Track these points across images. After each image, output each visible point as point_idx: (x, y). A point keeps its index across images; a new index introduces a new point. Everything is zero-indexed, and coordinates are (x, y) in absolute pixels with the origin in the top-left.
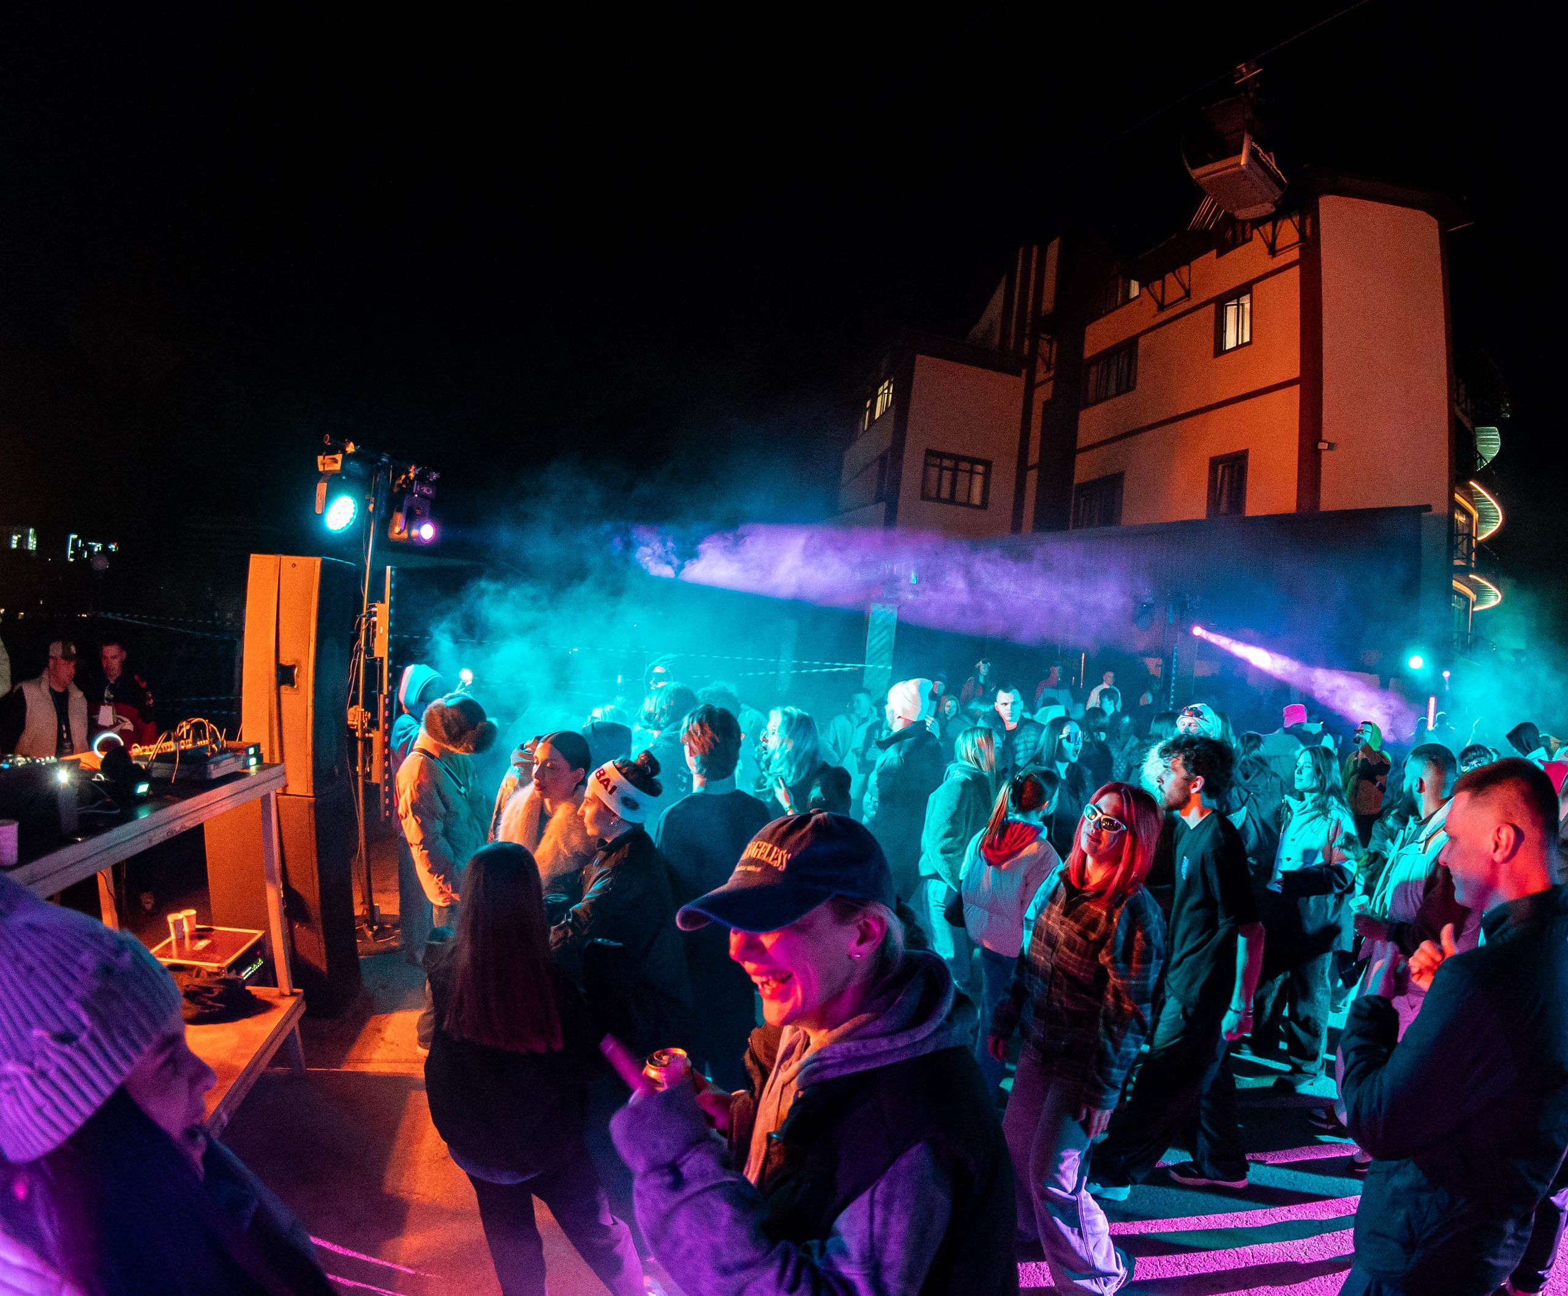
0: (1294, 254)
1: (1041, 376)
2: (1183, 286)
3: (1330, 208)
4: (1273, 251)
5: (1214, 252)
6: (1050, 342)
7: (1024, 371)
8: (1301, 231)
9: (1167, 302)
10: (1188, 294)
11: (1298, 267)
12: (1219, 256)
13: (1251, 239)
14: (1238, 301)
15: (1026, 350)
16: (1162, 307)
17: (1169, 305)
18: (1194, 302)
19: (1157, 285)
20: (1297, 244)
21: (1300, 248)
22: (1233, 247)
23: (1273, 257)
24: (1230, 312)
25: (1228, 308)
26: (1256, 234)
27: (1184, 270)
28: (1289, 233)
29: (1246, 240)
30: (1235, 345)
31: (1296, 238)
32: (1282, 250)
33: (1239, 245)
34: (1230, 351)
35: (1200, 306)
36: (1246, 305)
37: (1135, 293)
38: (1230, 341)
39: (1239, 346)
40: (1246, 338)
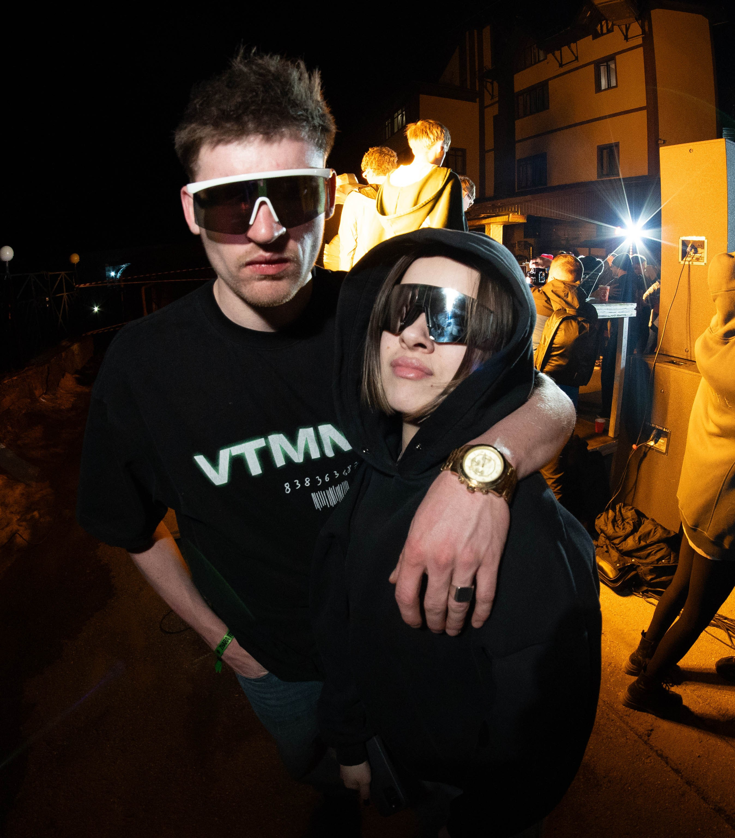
0: (639, 41)
1: (488, 101)
2: (575, 54)
3: (656, 14)
4: (626, 38)
5: (591, 37)
6: (492, 83)
7: (478, 100)
8: (642, 27)
9: (563, 63)
10: (577, 58)
11: (641, 49)
13: (612, 31)
14: (607, 63)
15: (477, 89)
16: (561, 65)
17: (564, 65)
18: (581, 63)
19: (557, 53)
20: (640, 35)
21: (643, 38)
22: (602, 34)
23: (627, 41)
24: (603, 69)
25: (601, 67)
26: (616, 28)
27: (573, 45)
28: (635, 29)
29: (609, 31)
30: (607, 87)
31: (640, 31)
32: (631, 38)
33: (605, 34)
34: (604, 90)
35: (586, 65)
36: (612, 66)
37: (542, 57)
38: (604, 85)
39: (610, 88)
40: (614, 84)
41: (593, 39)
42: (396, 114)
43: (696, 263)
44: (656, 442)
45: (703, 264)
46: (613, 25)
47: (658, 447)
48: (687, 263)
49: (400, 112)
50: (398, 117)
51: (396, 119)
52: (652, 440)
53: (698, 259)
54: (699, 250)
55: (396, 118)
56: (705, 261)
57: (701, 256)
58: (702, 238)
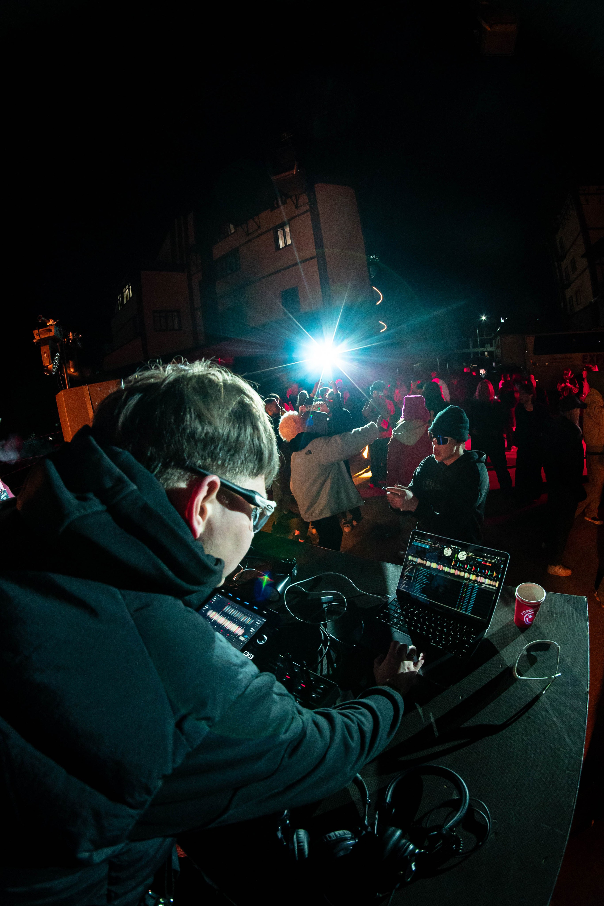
0: (307, 207)
1: (193, 270)
2: (258, 226)
3: (318, 187)
4: (297, 207)
5: (269, 210)
6: (196, 256)
7: (185, 270)
8: (309, 198)
10: (259, 227)
11: (309, 213)
12: (271, 211)
13: (286, 203)
14: (283, 228)
15: (185, 262)
16: (248, 235)
17: (250, 234)
18: (263, 230)
19: (244, 226)
20: (308, 203)
21: (310, 205)
22: (278, 207)
23: (298, 209)
24: (280, 233)
25: (279, 231)
26: (289, 200)
27: (256, 219)
28: (304, 199)
29: (284, 203)
30: (284, 246)
31: (307, 200)
32: (301, 206)
33: (281, 206)
34: (283, 248)
35: (266, 232)
36: (288, 230)
37: (233, 230)
38: (282, 244)
39: (286, 246)
40: (289, 242)
42: (125, 289)
46: (286, 199)
49: (127, 287)
50: (126, 291)
51: (124, 294)
55: (124, 292)
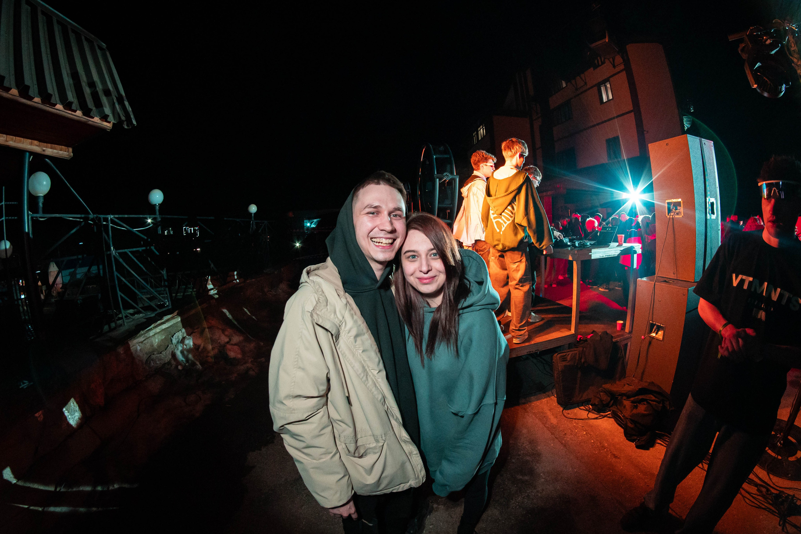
0: (622, 67)
1: (534, 117)
2: (584, 82)
3: (630, 48)
4: (614, 66)
5: (592, 69)
6: (536, 105)
7: (528, 116)
8: (623, 58)
10: (586, 83)
11: (624, 72)
13: (605, 63)
14: (603, 85)
15: (527, 110)
16: (576, 89)
17: (578, 89)
18: (588, 86)
19: (573, 82)
20: (622, 63)
21: (624, 64)
22: (599, 66)
23: (615, 68)
24: (603, 89)
25: (602, 87)
26: (607, 61)
27: (582, 76)
28: (619, 59)
29: (603, 63)
30: (607, 100)
31: (622, 61)
32: (617, 65)
33: (601, 65)
34: (605, 102)
35: (592, 87)
36: (608, 86)
37: (564, 85)
38: (605, 99)
39: (609, 101)
40: (611, 97)
41: (594, 70)
43: (677, 216)
44: (657, 334)
45: (681, 216)
46: (605, 59)
47: (658, 337)
48: (671, 217)
49: (481, 127)
50: (480, 130)
52: (654, 333)
53: (678, 214)
54: (679, 208)
56: (682, 215)
57: (679, 212)
58: (680, 200)
